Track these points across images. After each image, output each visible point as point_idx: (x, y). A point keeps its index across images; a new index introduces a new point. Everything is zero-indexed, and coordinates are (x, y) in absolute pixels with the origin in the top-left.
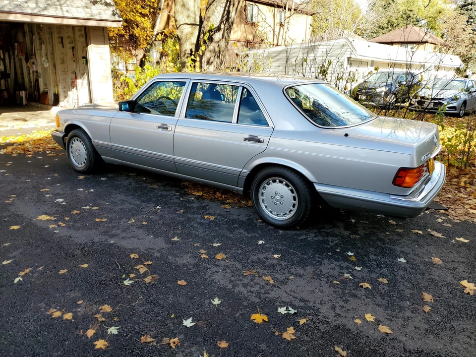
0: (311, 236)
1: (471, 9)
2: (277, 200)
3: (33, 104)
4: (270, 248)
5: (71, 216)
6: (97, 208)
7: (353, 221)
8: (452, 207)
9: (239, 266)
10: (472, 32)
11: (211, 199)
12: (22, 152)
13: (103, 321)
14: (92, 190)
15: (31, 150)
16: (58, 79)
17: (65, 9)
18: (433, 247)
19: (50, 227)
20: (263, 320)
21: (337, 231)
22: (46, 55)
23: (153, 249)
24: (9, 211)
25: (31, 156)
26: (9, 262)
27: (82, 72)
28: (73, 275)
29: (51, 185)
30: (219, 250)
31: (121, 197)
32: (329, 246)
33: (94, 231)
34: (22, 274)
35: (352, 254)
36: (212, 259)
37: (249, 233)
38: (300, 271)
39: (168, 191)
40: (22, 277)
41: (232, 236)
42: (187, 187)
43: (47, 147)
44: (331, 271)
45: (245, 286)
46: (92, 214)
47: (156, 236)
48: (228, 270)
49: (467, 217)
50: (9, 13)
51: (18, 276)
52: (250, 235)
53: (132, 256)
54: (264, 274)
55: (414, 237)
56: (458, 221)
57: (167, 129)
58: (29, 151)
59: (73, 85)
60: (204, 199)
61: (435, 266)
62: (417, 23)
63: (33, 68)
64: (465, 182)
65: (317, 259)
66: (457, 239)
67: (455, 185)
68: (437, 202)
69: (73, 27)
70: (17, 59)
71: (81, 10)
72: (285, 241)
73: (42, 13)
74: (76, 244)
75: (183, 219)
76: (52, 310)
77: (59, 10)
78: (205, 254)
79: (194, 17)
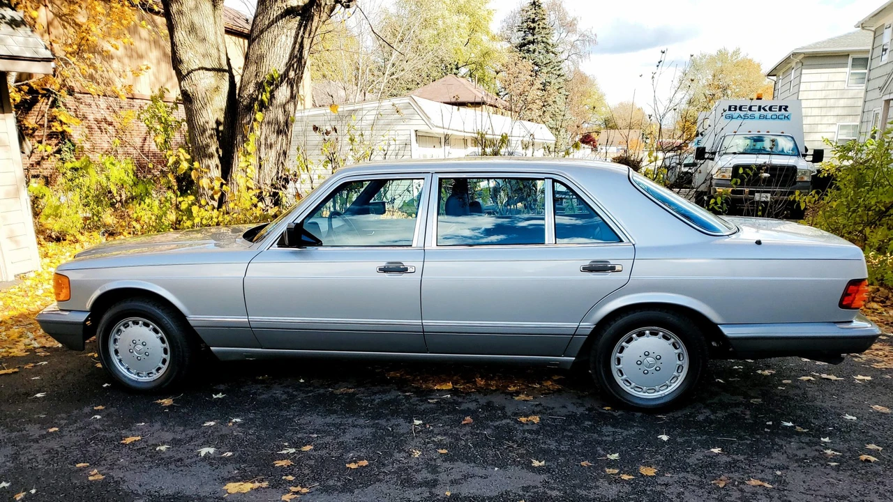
1: (534, 51)
2: (650, 366)
6: (311, 447)
10: (541, 87)
30: (629, 463)
35: (791, 424)
36: (644, 478)
38: (774, 461)
48: (691, 487)
54: (742, 479)
57: (402, 271)
65: (764, 440)
78: (621, 473)
79: (216, 55)
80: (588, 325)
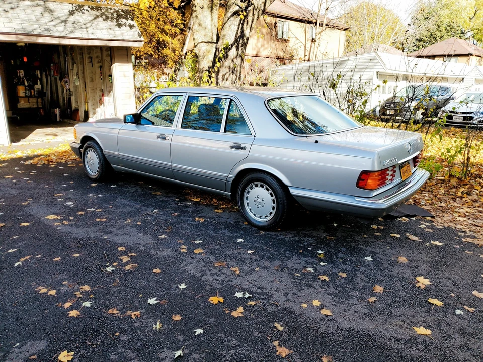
0: (289, 237)
2: (259, 203)
3: (66, 120)
4: (246, 245)
5: (76, 216)
6: (100, 210)
7: (335, 225)
8: (441, 215)
9: (212, 258)
11: (207, 204)
12: (46, 163)
13: (80, 297)
14: (100, 196)
15: (54, 161)
16: (88, 97)
17: (90, 31)
18: (404, 249)
19: (55, 224)
20: (219, 301)
21: (315, 233)
22: (78, 74)
23: (140, 244)
24: (24, 211)
25: (54, 166)
26: (13, 251)
27: (108, 90)
28: (64, 262)
29: (65, 191)
30: (199, 246)
31: (124, 201)
32: (302, 245)
33: (92, 229)
34: (22, 260)
35: (322, 252)
36: (190, 253)
37: (232, 233)
38: (267, 264)
39: (169, 197)
40: (22, 262)
41: (215, 235)
42: (188, 194)
43: (69, 159)
44: (297, 265)
45: (212, 275)
46: (95, 215)
47: (145, 234)
48: (201, 262)
49: (451, 224)
50: (40, 35)
51: (18, 261)
52: (232, 235)
53: (120, 249)
54: (232, 266)
55: (389, 240)
56: (441, 227)
57: (165, 138)
58: (52, 162)
59: (101, 102)
60: (200, 204)
61: (398, 264)
62: (462, 35)
63: (66, 86)
64: (463, 193)
65: (287, 255)
66: (432, 242)
67: (452, 195)
68: (428, 210)
69: (101, 48)
70: (53, 79)
71: (105, 32)
72: (263, 240)
73: (69, 36)
74: (74, 238)
75: (175, 220)
76: (40, 287)
77: (85, 32)
78: (185, 249)
79: (211, 35)
80: (233, 176)
